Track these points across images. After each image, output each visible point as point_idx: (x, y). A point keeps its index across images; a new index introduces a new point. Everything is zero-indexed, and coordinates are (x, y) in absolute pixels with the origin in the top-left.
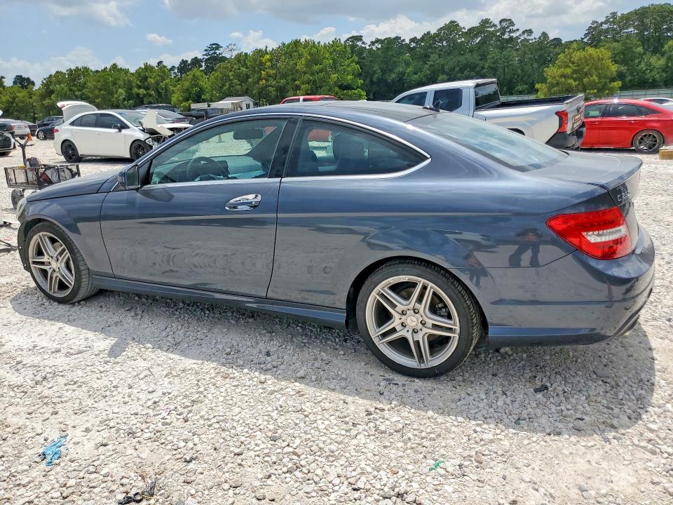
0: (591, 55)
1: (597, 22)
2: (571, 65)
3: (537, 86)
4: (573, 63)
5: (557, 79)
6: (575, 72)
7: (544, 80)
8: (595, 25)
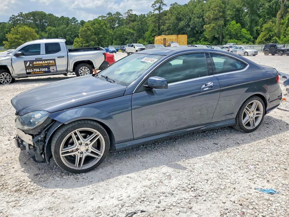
0: (27, 30)
1: (14, 15)
2: (18, 34)
3: (4, 42)
4: (19, 33)
5: (14, 39)
6: (21, 37)
7: (7, 40)
8: (14, 17)
